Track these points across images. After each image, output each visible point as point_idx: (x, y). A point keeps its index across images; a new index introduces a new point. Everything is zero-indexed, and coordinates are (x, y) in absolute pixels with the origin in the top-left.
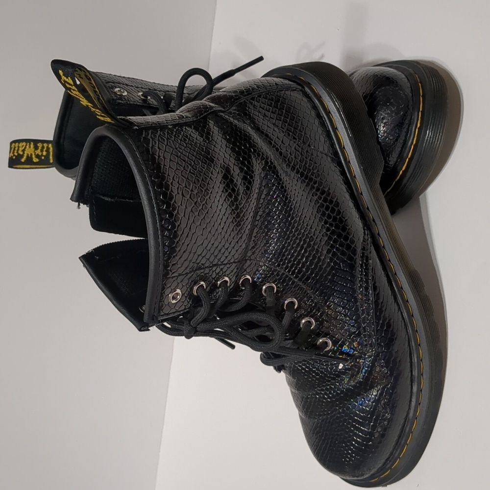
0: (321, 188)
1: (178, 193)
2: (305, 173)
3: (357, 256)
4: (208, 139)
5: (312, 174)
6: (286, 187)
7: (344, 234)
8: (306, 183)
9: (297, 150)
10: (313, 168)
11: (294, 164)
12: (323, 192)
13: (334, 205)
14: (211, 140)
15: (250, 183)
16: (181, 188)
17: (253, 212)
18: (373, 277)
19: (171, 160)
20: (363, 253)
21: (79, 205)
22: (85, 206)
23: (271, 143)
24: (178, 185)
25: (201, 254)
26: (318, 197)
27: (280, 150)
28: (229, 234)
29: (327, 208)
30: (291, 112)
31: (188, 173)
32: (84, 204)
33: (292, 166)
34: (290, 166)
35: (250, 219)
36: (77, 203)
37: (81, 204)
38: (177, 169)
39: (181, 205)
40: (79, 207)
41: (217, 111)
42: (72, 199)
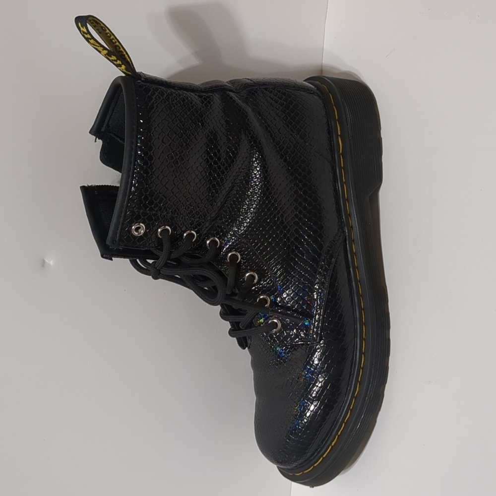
1: (158, 138)
4: (207, 106)
5: (298, 166)
6: (268, 168)
9: (291, 142)
12: (305, 185)
13: (312, 200)
14: (209, 107)
16: (163, 135)
19: (162, 110)
21: (96, 139)
22: (101, 141)
23: (267, 129)
24: (161, 131)
27: (274, 136)
30: (298, 109)
31: (174, 125)
32: (100, 139)
33: (282, 154)
34: (279, 153)
36: (95, 137)
37: (98, 139)
38: (165, 119)
39: (158, 148)
40: (96, 141)
41: (227, 90)
42: (90, 132)
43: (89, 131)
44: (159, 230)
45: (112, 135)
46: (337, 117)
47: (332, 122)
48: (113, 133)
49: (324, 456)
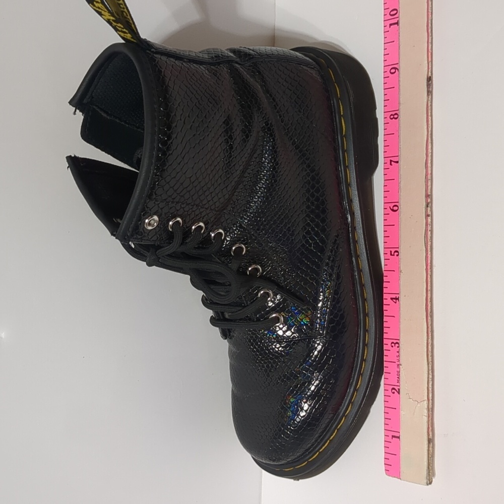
0: (312, 166)
1: (181, 119)
2: (301, 147)
3: (329, 241)
5: (306, 150)
7: (322, 216)
8: (298, 157)
9: (299, 123)
10: (309, 144)
11: (292, 135)
12: (313, 171)
13: (320, 186)
15: (247, 136)
16: (184, 116)
17: (244, 166)
18: (339, 266)
20: (336, 240)
21: (75, 111)
22: (81, 113)
23: (276, 108)
24: (182, 112)
25: (187, 187)
26: (307, 174)
27: (282, 117)
28: (216, 179)
29: (313, 187)
32: (80, 111)
33: (290, 137)
34: (287, 135)
35: (238, 172)
36: (74, 108)
37: (78, 111)
39: (181, 131)
40: (75, 113)
41: (232, 61)
42: (70, 103)
43: (69, 101)
44: (171, 223)
45: (94, 107)
46: (339, 95)
47: (335, 100)
48: (96, 106)
49: (321, 451)
